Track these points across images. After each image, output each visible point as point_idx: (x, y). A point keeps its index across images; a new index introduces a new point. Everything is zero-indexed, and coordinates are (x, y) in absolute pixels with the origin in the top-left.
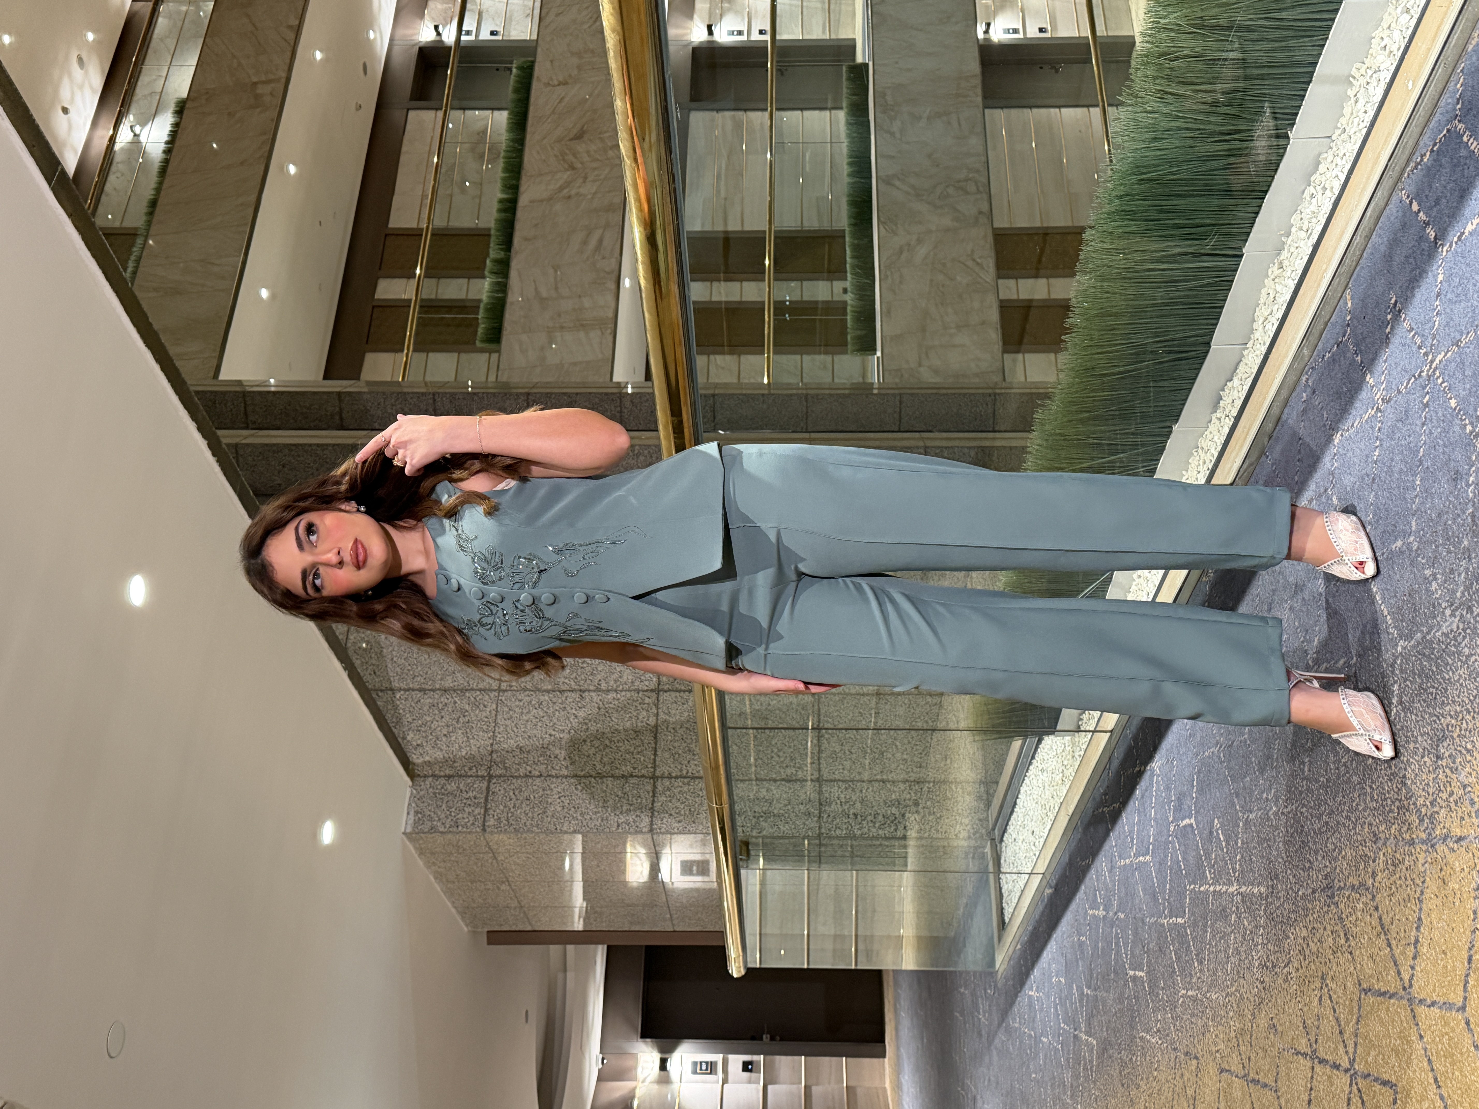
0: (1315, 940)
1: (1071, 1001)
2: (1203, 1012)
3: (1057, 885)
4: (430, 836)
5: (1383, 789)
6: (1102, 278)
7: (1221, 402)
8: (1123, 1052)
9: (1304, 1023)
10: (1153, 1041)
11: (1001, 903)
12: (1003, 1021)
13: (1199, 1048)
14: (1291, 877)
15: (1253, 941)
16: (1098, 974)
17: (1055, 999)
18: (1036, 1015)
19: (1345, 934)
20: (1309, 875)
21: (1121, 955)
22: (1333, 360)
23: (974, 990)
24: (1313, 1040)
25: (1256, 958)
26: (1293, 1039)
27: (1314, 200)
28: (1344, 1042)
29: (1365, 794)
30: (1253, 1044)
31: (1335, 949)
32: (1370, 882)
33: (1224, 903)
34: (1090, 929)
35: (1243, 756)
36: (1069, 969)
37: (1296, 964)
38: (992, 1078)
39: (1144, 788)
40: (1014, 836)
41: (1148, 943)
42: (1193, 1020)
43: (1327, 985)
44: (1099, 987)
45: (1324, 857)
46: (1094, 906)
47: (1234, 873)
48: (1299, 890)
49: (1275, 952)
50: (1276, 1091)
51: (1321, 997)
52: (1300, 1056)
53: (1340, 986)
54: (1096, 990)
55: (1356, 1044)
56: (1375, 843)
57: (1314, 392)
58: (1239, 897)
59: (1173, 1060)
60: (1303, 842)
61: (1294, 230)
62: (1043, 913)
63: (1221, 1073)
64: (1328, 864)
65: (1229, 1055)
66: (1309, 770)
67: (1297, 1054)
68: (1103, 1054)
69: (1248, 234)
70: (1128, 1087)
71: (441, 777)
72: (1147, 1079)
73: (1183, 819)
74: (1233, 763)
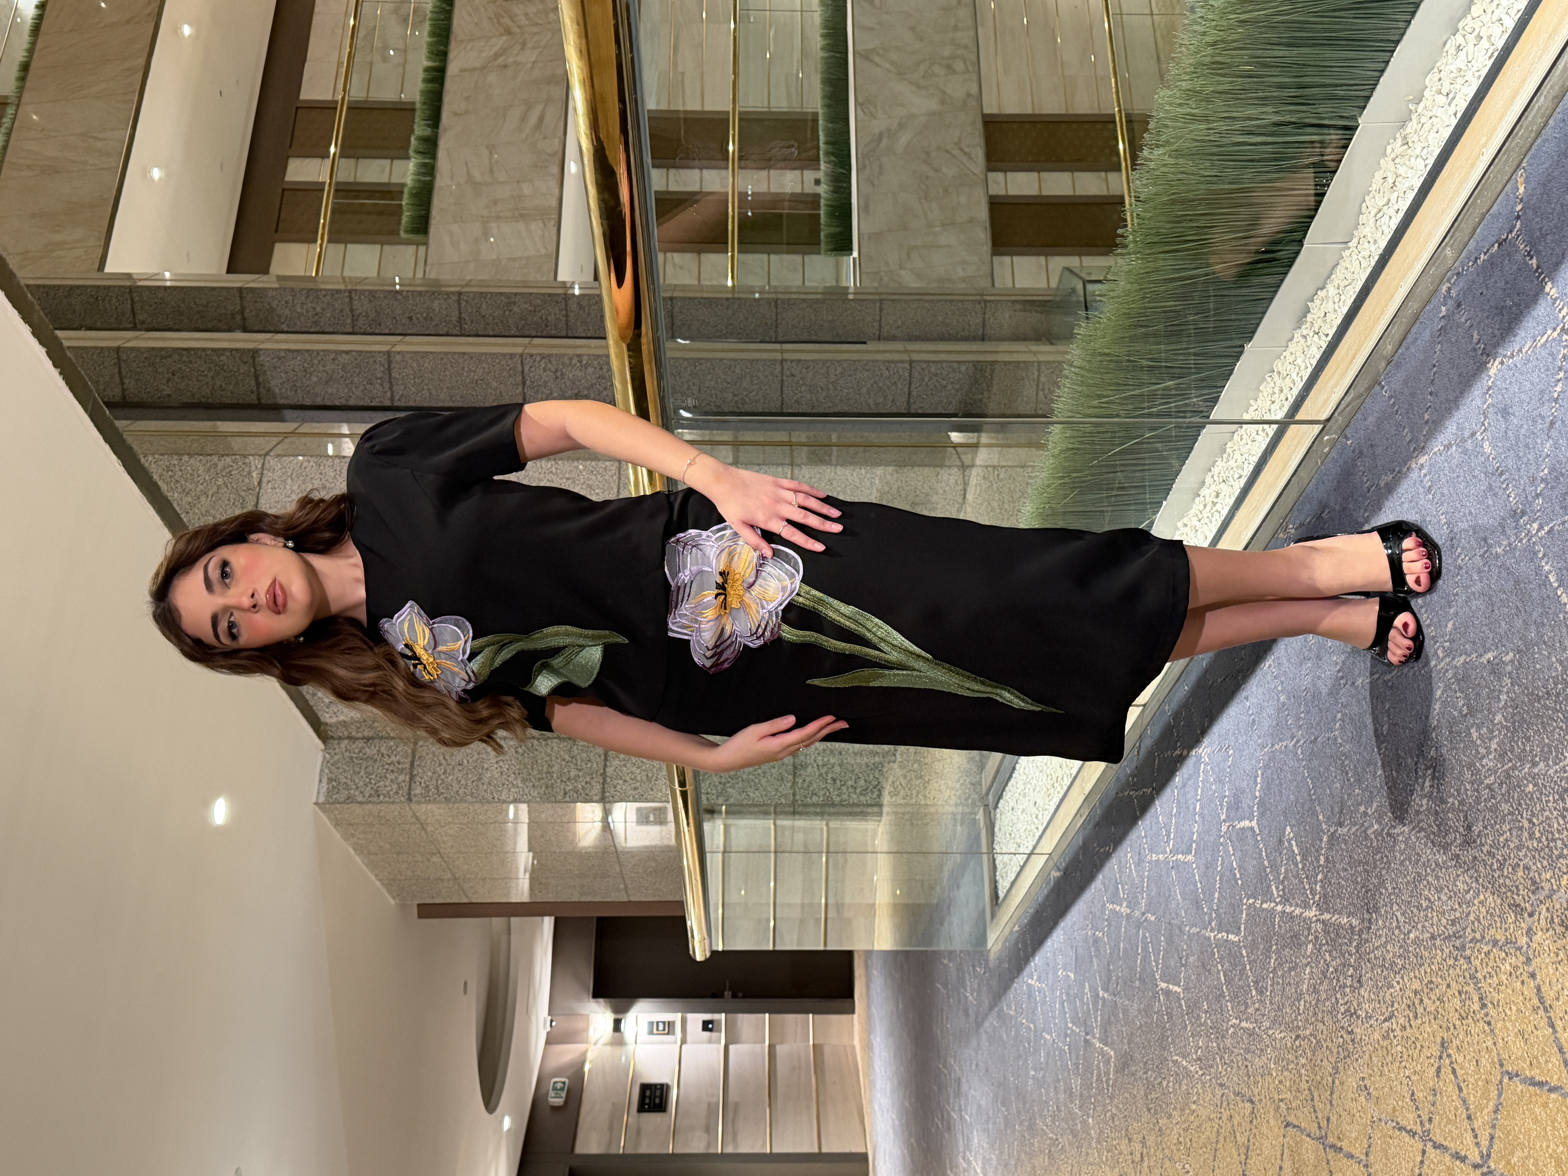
0: (1433, 997)
1: (1082, 1000)
2: (1262, 1050)
3: (1066, 869)
4: (346, 806)
5: (1549, 826)
6: (1178, 153)
7: (1309, 315)
8: (1150, 1073)
9: (1413, 1094)
10: (1192, 1069)
11: (995, 875)
12: (996, 1005)
13: (1256, 1091)
14: (1398, 914)
15: (1338, 980)
16: (1118, 978)
17: (1061, 994)
18: (1036, 1008)
19: (1481, 999)
20: (1426, 916)
21: (1150, 963)
22: (1492, 263)
23: (961, 964)
24: (1425, 1118)
25: (1341, 1001)
26: (1394, 1110)
27: (1462, 54)
28: (1473, 1130)
29: (1521, 828)
30: (1335, 1102)
31: (1464, 1015)
32: (1523, 941)
33: (1296, 928)
34: (1109, 925)
35: (1332, 757)
36: (1080, 964)
37: (1402, 1021)
38: (981, 1064)
39: (1186, 776)
40: (1012, 804)
41: (1187, 955)
42: (1249, 1056)
43: (1449, 1056)
44: (1119, 993)
45: (1450, 898)
46: (1115, 899)
47: (1314, 895)
48: (1410, 932)
49: (1370, 1001)
50: (1366, 1166)
51: (1439, 1068)
52: (1404, 1133)
53: (1470, 1061)
54: (1115, 996)
55: (1492, 1138)
56: (1533, 893)
57: (1459, 305)
58: (1319, 926)
59: (1219, 1096)
60: (1419, 874)
61: (1427, 93)
62: (1047, 897)
63: (1286, 1127)
64: (1457, 906)
65: (1298, 1108)
66: (1432, 786)
67: (1400, 1129)
68: (1123, 1069)
69: (1368, 98)
70: (1156, 1113)
71: (358, 739)
72: (1182, 1110)
73: (1240, 820)
74: (1315, 763)
